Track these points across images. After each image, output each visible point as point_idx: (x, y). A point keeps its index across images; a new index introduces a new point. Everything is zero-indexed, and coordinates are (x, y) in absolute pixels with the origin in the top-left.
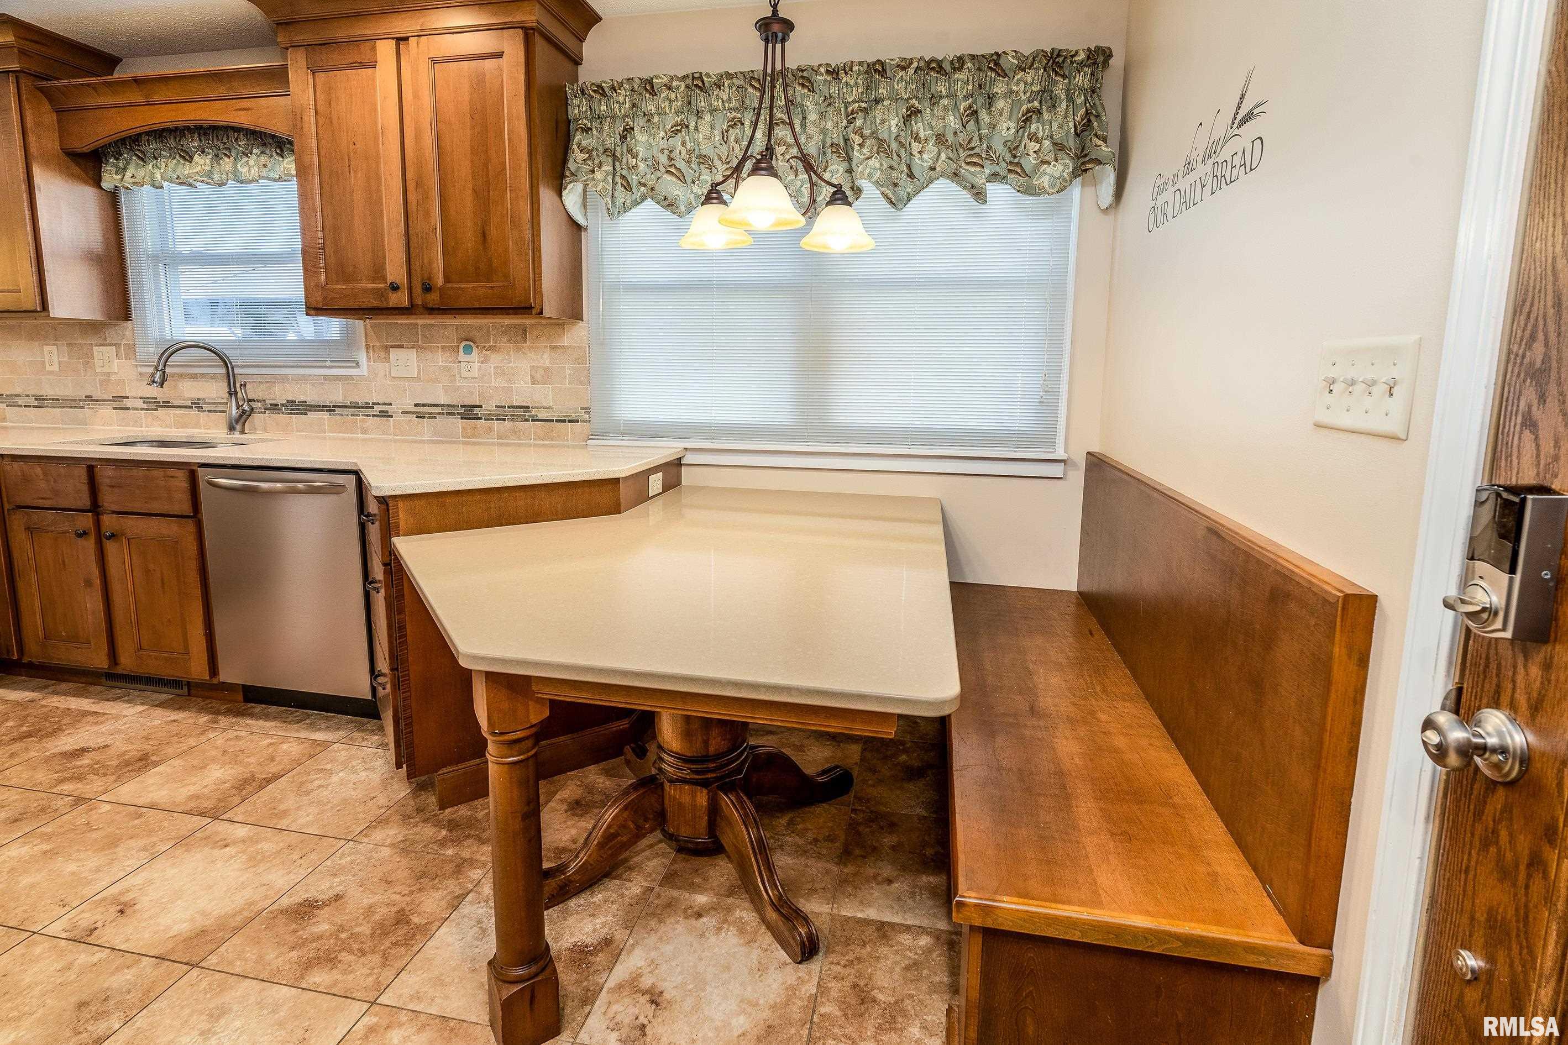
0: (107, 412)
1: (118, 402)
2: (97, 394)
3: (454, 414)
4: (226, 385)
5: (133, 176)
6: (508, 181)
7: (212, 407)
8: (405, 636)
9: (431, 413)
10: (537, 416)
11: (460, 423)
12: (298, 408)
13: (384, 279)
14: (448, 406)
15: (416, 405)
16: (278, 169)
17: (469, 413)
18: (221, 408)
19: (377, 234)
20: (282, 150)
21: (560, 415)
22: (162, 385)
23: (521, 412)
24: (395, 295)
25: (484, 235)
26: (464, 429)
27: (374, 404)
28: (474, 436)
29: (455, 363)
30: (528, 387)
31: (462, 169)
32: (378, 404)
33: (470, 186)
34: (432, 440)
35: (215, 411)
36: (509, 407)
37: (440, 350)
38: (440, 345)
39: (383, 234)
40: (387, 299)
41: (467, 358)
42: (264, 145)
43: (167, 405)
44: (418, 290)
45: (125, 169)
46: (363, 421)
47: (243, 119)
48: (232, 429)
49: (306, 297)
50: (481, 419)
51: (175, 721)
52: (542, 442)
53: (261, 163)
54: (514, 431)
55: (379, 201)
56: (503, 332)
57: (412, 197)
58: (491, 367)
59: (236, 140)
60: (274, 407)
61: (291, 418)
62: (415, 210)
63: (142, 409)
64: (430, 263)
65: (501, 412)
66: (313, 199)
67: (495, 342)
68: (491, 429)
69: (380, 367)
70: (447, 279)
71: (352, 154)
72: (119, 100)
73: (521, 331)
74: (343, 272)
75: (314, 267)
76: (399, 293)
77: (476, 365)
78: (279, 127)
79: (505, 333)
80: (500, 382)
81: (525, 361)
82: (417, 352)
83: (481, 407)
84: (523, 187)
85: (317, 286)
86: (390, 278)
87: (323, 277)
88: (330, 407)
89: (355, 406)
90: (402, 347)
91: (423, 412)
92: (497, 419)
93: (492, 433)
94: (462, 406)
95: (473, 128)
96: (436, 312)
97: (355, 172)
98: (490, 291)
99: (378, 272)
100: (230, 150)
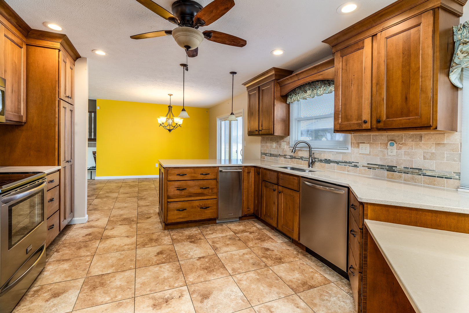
0: (282, 158)
1: (285, 156)
2: (281, 154)
3: (384, 169)
4: (309, 153)
5: (293, 99)
6: (420, 74)
7: (305, 159)
8: (367, 261)
9: (374, 167)
10: (426, 173)
11: (386, 172)
12: (328, 161)
13: (361, 119)
14: (381, 165)
15: (368, 164)
16: (328, 90)
17: (391, 169)
18: (307, 160)
19: (360, 104)
20: (330, 84)
21: (440, 175)
22: (294, 153)
23: (417, 171)
24: (365, 125)
25: (406, 98)
26: (388, 175)
27: (352, 162)
28: (392, 178)
29: (386, 149)
30: (422, 161)
31: (398, 74)
32: (354, 162)
33: (401, 80)
34: (374, 178)
35: (306, 161)
36: (410, 168)
37: (379, 144)
38: (379, 142)
39: (362, 104)
40: (362, 126)
41: (391, 148)
42: (325, 84)
43: (295, 158)
44: (374, 122)
45: (292, 98)
46: (348, 168)
47: (320, 78)
48: (309, 166)
49: (334, 127)
50: (396, 172)
51: (288, 249)
52: (428, 185)
53: (324, 89)
54: (413, 179)
55: (362, 92)
56: (409, 137)
57: (374, 89)
58: (402, 151)
59: (318, 84)
60: (321, 161)
61: (325, 164)
62: (375, 94)
63: (290, 158)
64: (381, 112)
65: (406, 170)
66: (339, 96)
67: (405, 140)
68: (400, 177)
69: (356, 150)
70: (387, 117)
71: (353, 79)
72: (292, 81)
73: (419, 137)
74: (347, 118)
75: (337, 117)
76: (367, 124)
77: (395, 150)
78: (330, 77)
79: (410, 137)
80: (407, 158)
81: (421, 150)
82: (370, 145)
83: (396, 167)
84: (429, 75)
85: (338, 123)
86: (364, 119)
87: (340, 121)
88: (337, 162)
89: (346, 162)
90: (364, 143)
91: (370, 166)
92: (404, 173)
93: (401, 178)
94: (387, 166)
95: (403, 57)
96: (382, 130)
97: (354, 85)
98: (408, 121)
99: (360, 117)
100: (316, 87)
